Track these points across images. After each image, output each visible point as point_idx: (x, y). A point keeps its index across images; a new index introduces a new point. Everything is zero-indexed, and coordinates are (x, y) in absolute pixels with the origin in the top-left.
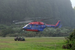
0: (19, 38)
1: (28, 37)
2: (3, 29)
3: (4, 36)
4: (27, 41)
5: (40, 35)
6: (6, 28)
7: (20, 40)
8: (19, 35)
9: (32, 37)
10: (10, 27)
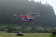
0: (19, 34)
1: (26, 33)
2: (9, 28)
3: (10, 32)
4: (25, 36)
5: (33, 32)
6: (11, 27)
8: (20, 32)
9: (28, 33)
10: (14, 26)
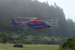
2: (3, 36)
4: (24, 47)
5: (36, 43)
6: (6, 36)
7: (18, 46)
8: (18, 42)
10: (10, 34)
